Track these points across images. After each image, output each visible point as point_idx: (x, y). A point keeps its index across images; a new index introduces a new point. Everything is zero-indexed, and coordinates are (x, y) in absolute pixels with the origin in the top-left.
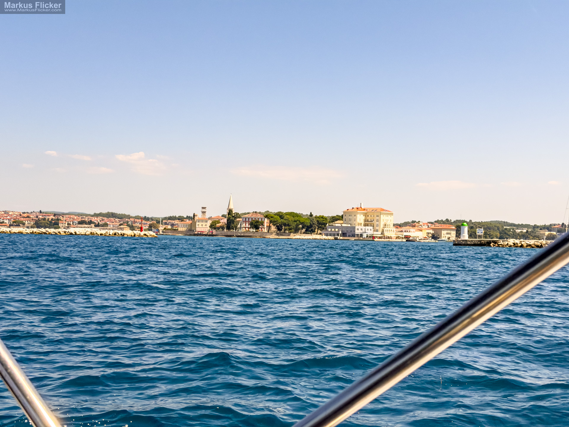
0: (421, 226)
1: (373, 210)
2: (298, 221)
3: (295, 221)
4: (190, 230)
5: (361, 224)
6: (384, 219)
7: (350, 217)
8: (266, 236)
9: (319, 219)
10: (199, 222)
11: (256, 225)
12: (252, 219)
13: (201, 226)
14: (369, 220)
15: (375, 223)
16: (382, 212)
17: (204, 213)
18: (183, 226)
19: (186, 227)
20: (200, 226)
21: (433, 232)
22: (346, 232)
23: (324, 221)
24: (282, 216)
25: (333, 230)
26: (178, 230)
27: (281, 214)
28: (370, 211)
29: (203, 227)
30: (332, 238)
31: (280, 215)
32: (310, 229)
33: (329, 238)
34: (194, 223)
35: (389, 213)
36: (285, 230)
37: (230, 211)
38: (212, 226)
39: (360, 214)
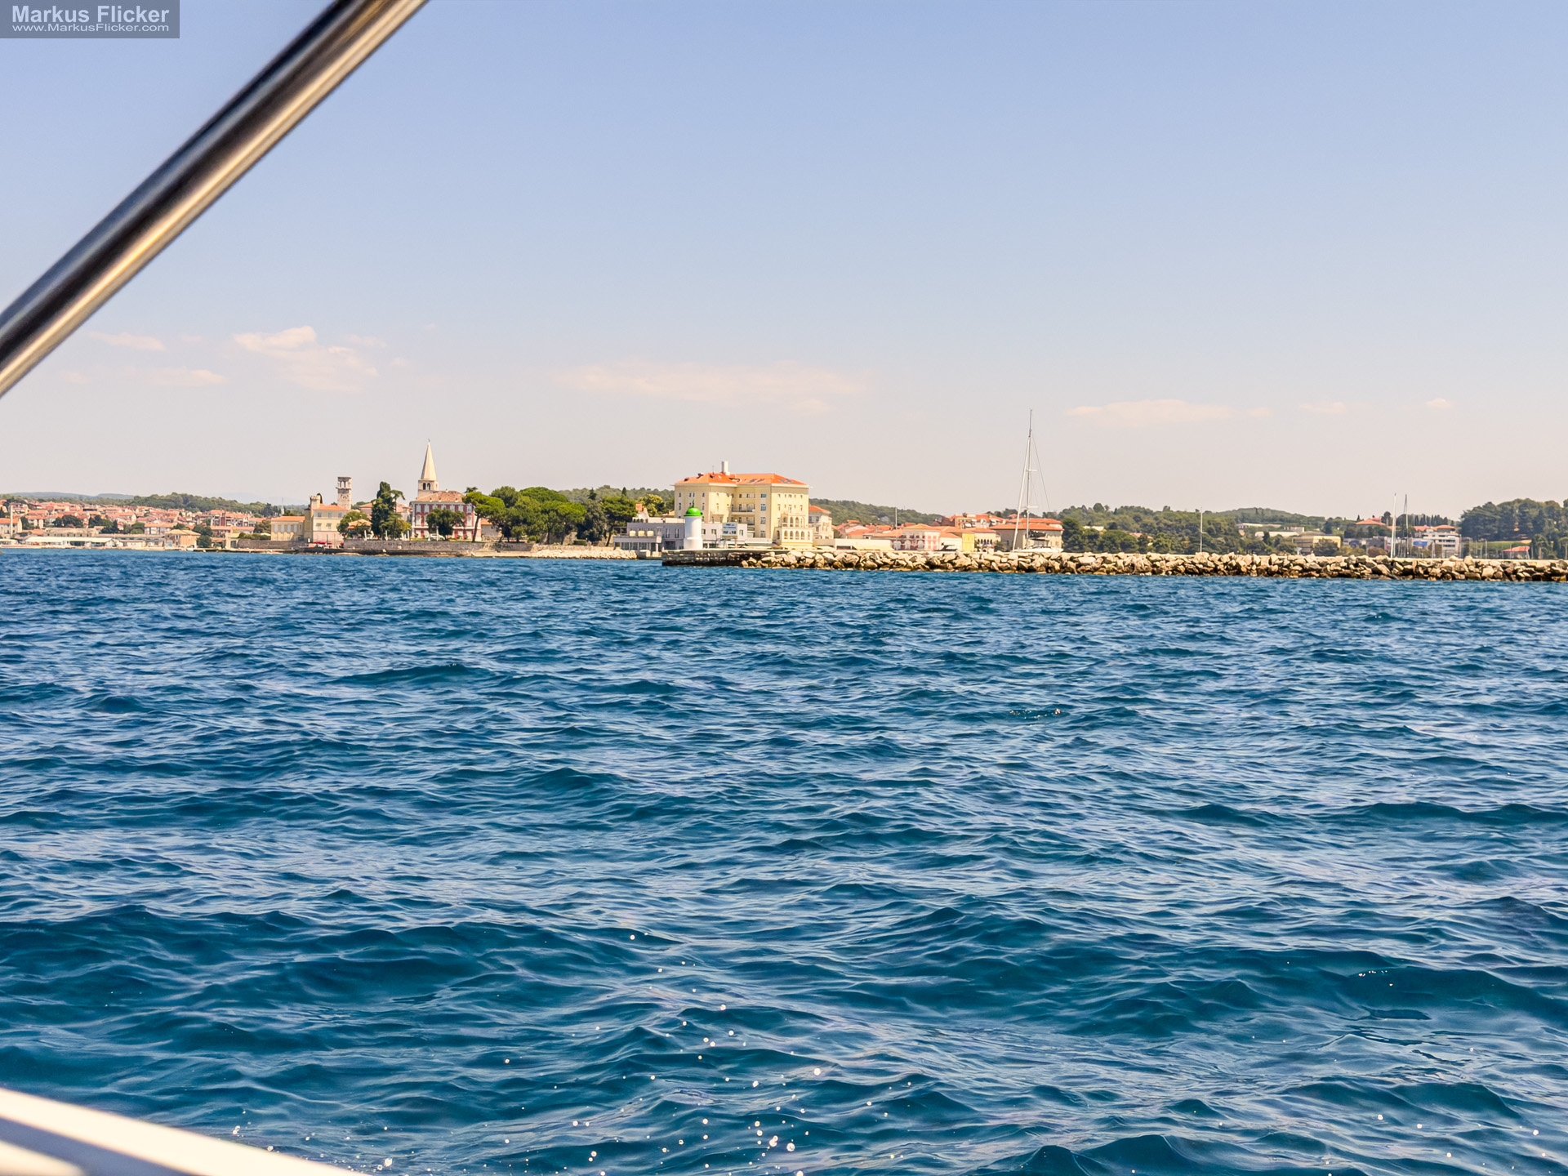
1: (753, 481)
2: (553, 510)
3: (545, 512)
4: (302, 539)
5: (721, 517)
6: (781, 504)
7: (692, 499)
8: (464, 553)
9: (610, 505)
10: (319, 516)
11: (442, 522)
12: (439, 506)
13: (327, 529)
14: (744, 507)
15: (758, 514)
16: (773, 485)
17: (343, 491)
18: (283, 529)
19: (291, 531)
20: (324, 528)
21: (999, 539)
22: (672, 538)
23: (624, 509)
24: (511, 498)
25: (641, 533)
26: (269, 538)
27: (508, 494)
28: (745, 482)
29: (326, 531)
30: (632, 554)
31: (507, 497)
32: (587, 533)
33: (624, 556)
34: (310, 519)
35: (793, 486)
36: (518, 535)
37: (384, 486)
38: (342, 528)
39: (719, 490)
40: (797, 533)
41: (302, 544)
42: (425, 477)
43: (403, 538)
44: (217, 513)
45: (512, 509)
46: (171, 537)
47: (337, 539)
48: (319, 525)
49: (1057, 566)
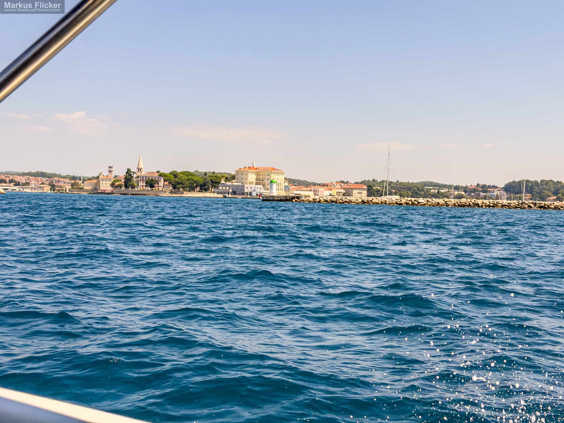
0: (334, 185)
1: (264, 169)
2: (191, 179)
3: (189, 180)
4: (96, 189)
5: (253, 183)
6: (275, 178)
7: (242, 176)
8: (159, 195)
9: (212, 178)
10: (103, 180)
11: (151, 183)
12: (149, 177)
13: (105, 185)
14: (261, 179)
15: (266, 181)
16: (272, 171)
17: (110, 172)
18: (88, 185)
19: (92, 186)
20: (104, 185)
21: (345, 192)
22: (235, 190)
23: (217, 179)
24: (176, 175)
25: (224, 188)
26: (83, 188)
27: (175, 173)
28: (261, 170)
29: (105, 186)
30: (221, 196)
32: (204, 188)
33: (218, 197)
34: (99, 182)
35: (279, 172)
36: (179, 188)
37: (129, 170)
38: (112, 185)
39: (252, 173)
40: (280, 189)
41: (95, 190)
42: (139, 167)
43: (136, 189)
44: (56, 179)
45: (176, 179)
46: (41, 188)
47: (109, 189)
48: (102, 184)
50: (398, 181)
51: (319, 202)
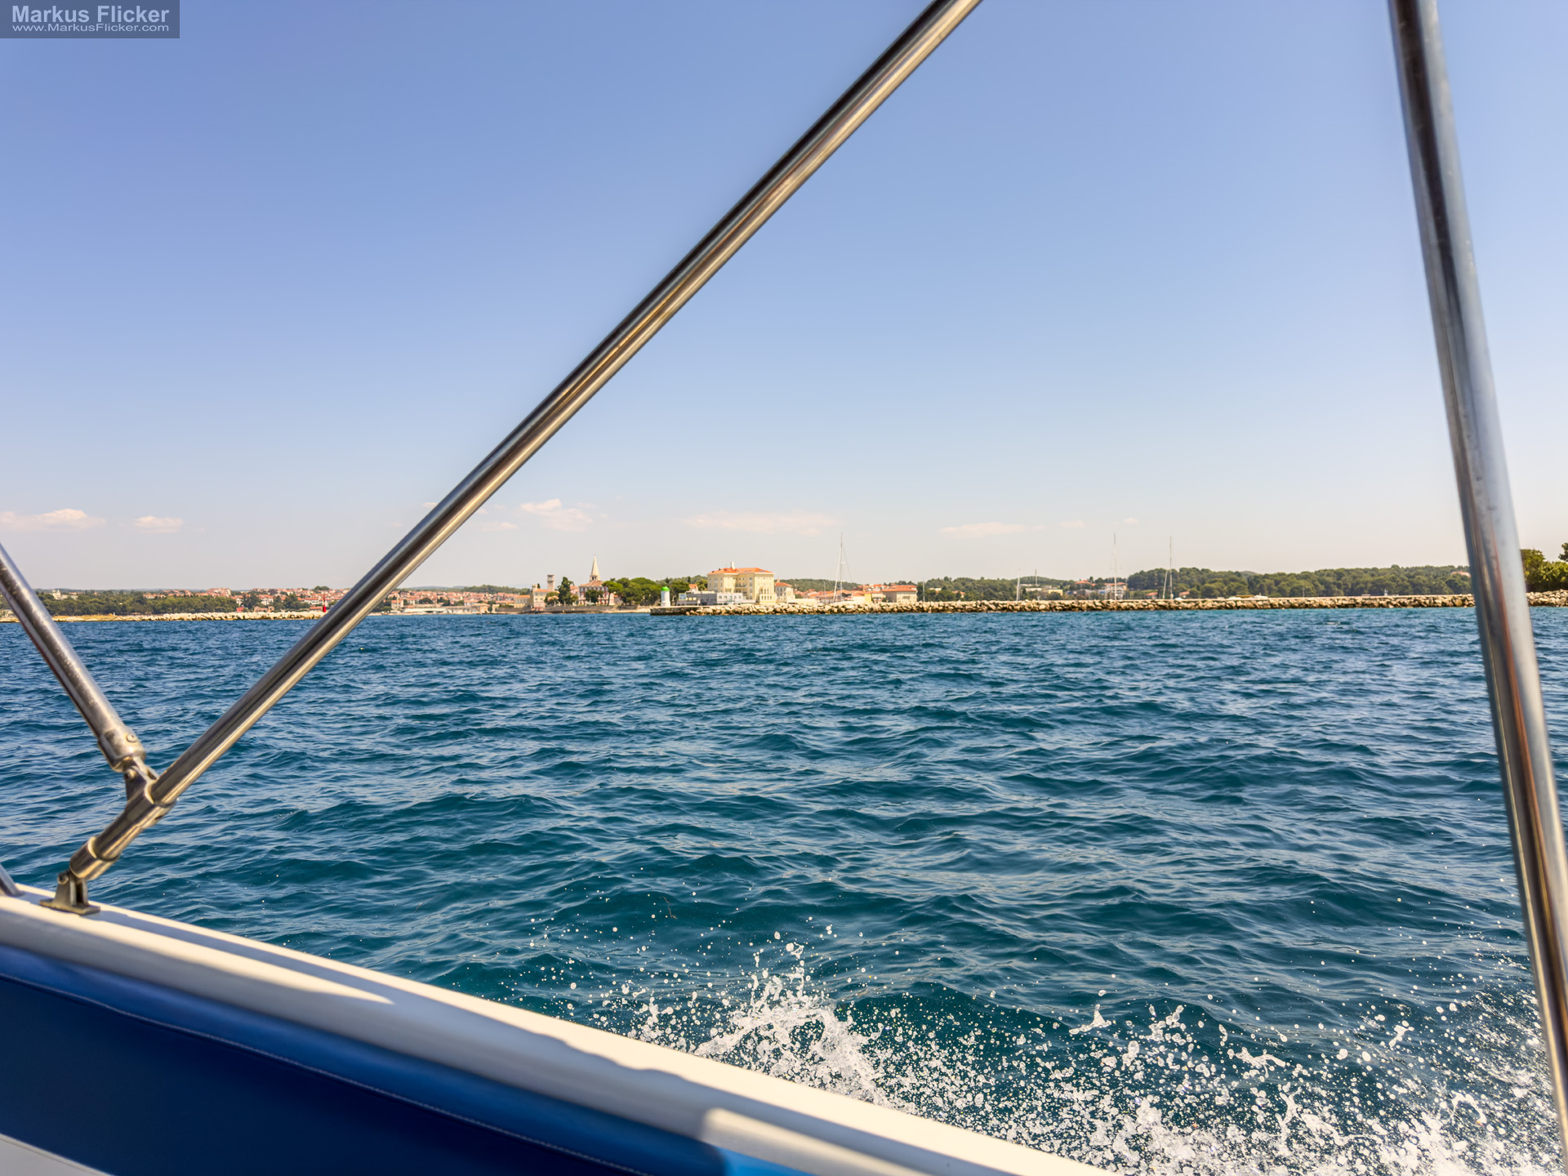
0: (872, 589)
1: (746, 571)
3: (643, 590)
4: (529, 607)
5: (729, 589)
6: (759, 583)
7: (716, 582)
8: (604, 611)
9: (676, 585)
10: (537, 594)
11: (592, 596)
12: (591, 588)
14: (742, 584)
15: (748, 588)
16: (756, 573)
17: (548, 582)
18: (519, 601)
19: (524, 603)
20: (539, 601)
21: (884, 596)
22: (705, 601)
23: (683, 587)
24: (627, 583)
25: (690, 599)
26: (514, 605)
27: (625, 581)
28: (742, 572)
29: (539, 602)
31: (625, 583)
34: (532, 597)
35: (767, 574)
36: (630, 602)
37: (565, 579)
38: (546, 601)
39: (729, 576)
40: (768, 597)
41: (528, 609)
42: (593, 573)
43: (574, 604)
44: (501, 594)
45: (627, 589)
46: (476, 607)
47: (543, 605)
48: (536, 599)
49: (836, 610)
50: (982, 578)
51: (720, 613)
